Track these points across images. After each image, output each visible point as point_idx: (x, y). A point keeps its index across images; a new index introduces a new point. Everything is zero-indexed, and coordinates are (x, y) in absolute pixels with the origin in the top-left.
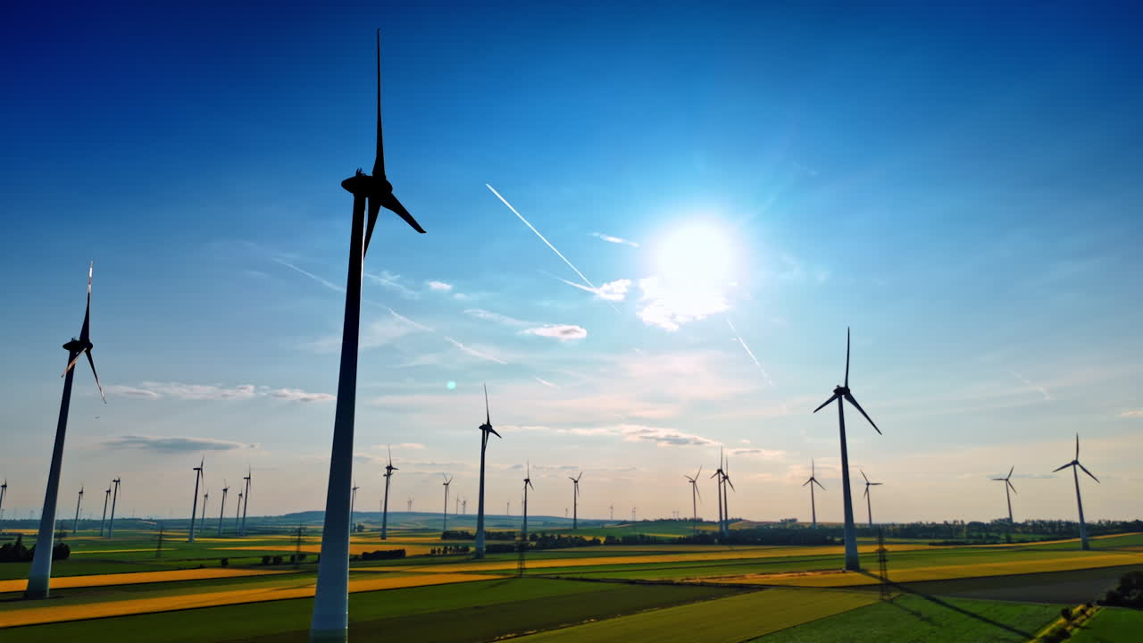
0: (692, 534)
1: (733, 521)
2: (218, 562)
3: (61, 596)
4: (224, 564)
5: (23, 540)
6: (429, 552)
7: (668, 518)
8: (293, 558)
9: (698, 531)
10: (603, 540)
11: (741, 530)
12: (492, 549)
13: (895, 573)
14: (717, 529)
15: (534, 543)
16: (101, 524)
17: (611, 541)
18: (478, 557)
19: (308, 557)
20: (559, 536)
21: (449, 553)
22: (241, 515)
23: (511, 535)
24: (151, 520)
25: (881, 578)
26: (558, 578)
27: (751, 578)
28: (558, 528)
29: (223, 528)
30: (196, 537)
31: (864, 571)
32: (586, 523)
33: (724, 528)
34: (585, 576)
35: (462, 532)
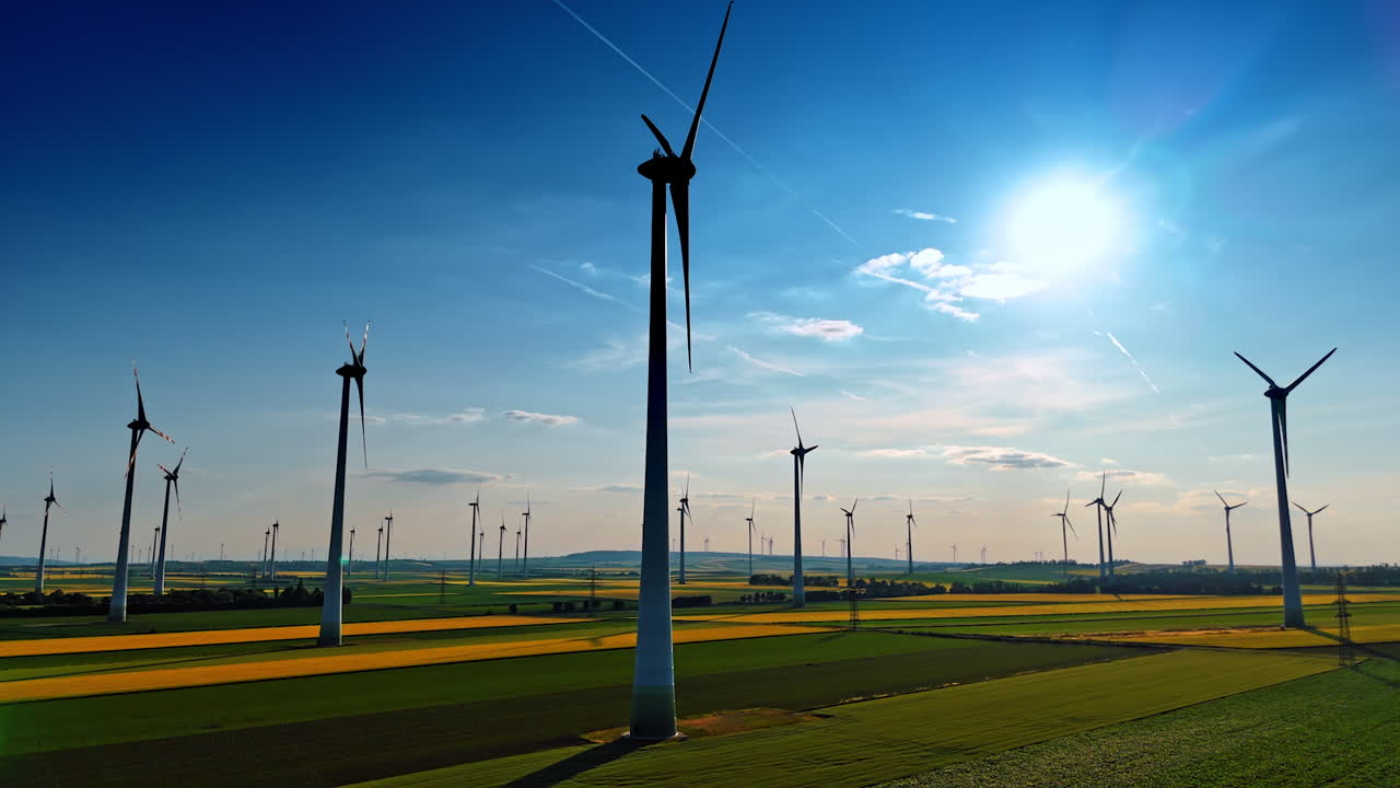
0: (1065, 581)
1: (1121, 563)
2: (507, 608)
3: (353, 641)
4: (513, 611)
5: (304, 582)
6: (739, 600)
7: (1030, 560)
8: (586, 604)
9: (1072, 576)
10: (948, 587)
11: (1129, 575)
12: (812, 597)
13: (1359, 632)
14: (1097, 574)
15: (863, 591)
16: (375, 565)
17: (958, 589)
18: (797, 605)
19: (603, 604)
20: (892, 582)
21: (761, 600)
22: (521, 556)
23: (833, 581)
24: (425, 561)
25: (1341, 639)
26: (901, 632)
27: (1153, 636)
28: (891, 572)
29: (502, 569)
30: (477, 580)
31: (1310, 629)
32: (923, 567)
33: (1107, 572)
34: (934, 631)
35: (773, 576)
